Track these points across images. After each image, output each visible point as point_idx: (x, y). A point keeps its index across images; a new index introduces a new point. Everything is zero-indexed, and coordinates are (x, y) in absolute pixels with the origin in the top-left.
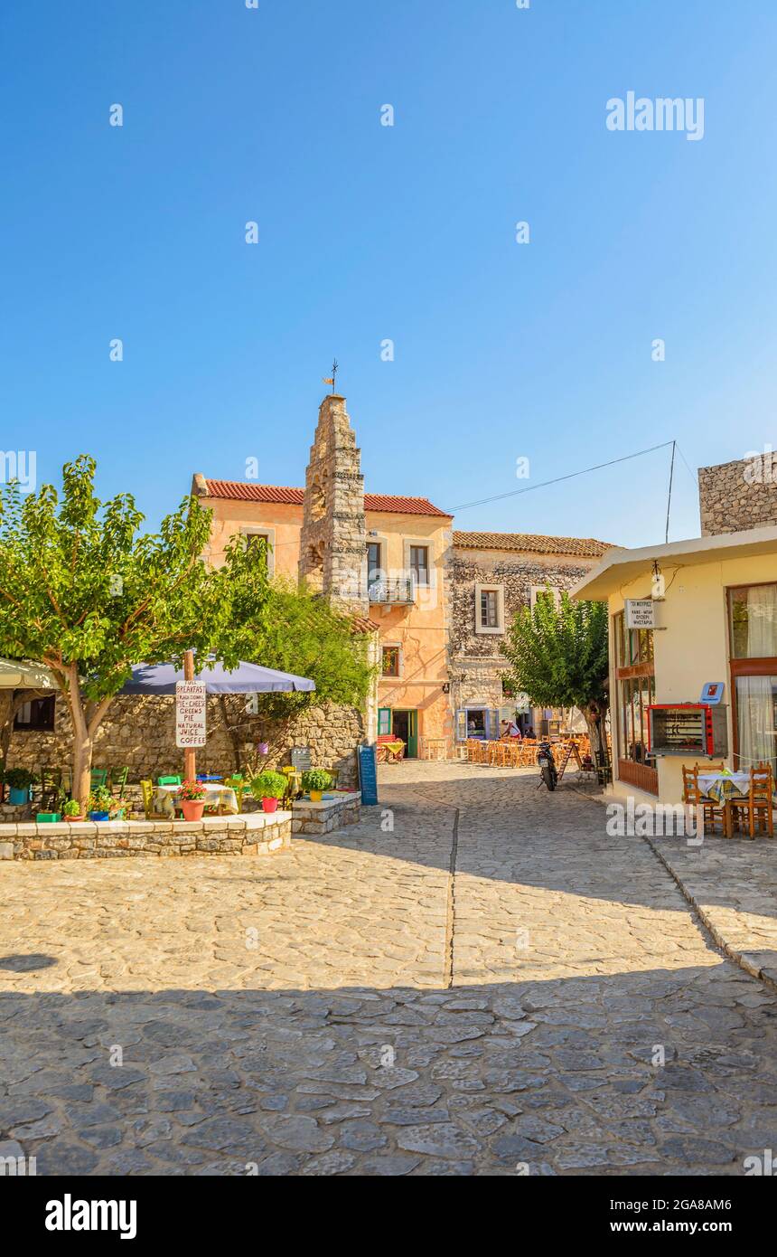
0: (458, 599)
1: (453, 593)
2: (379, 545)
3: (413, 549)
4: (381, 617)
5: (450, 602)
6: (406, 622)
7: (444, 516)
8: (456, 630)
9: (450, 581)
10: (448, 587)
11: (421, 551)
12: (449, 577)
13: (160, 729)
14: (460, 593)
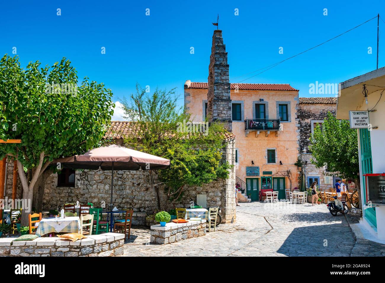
0: (303, 127)
1: (300, 125)
2: (264, 105)
3: (281, 106)
4: (266, 137)
5: (299, 129)
6: (278, 139)
7: (294, 90)
8: (302, 142)
9: (298, 120)
10: (298, 122)
11: (284, 107)
12: (298, 117)
13: (123, 186)
14: (304, 124)
